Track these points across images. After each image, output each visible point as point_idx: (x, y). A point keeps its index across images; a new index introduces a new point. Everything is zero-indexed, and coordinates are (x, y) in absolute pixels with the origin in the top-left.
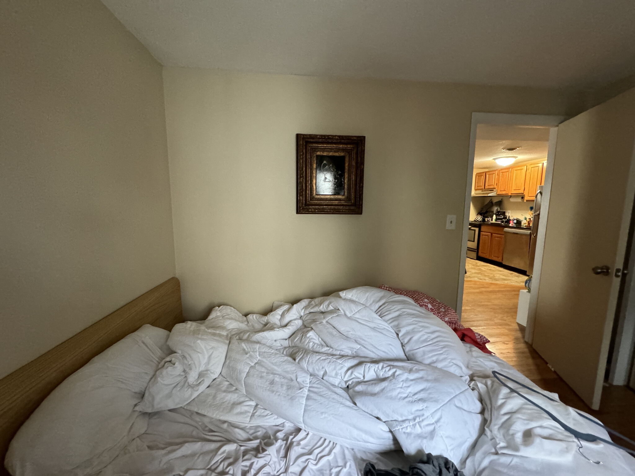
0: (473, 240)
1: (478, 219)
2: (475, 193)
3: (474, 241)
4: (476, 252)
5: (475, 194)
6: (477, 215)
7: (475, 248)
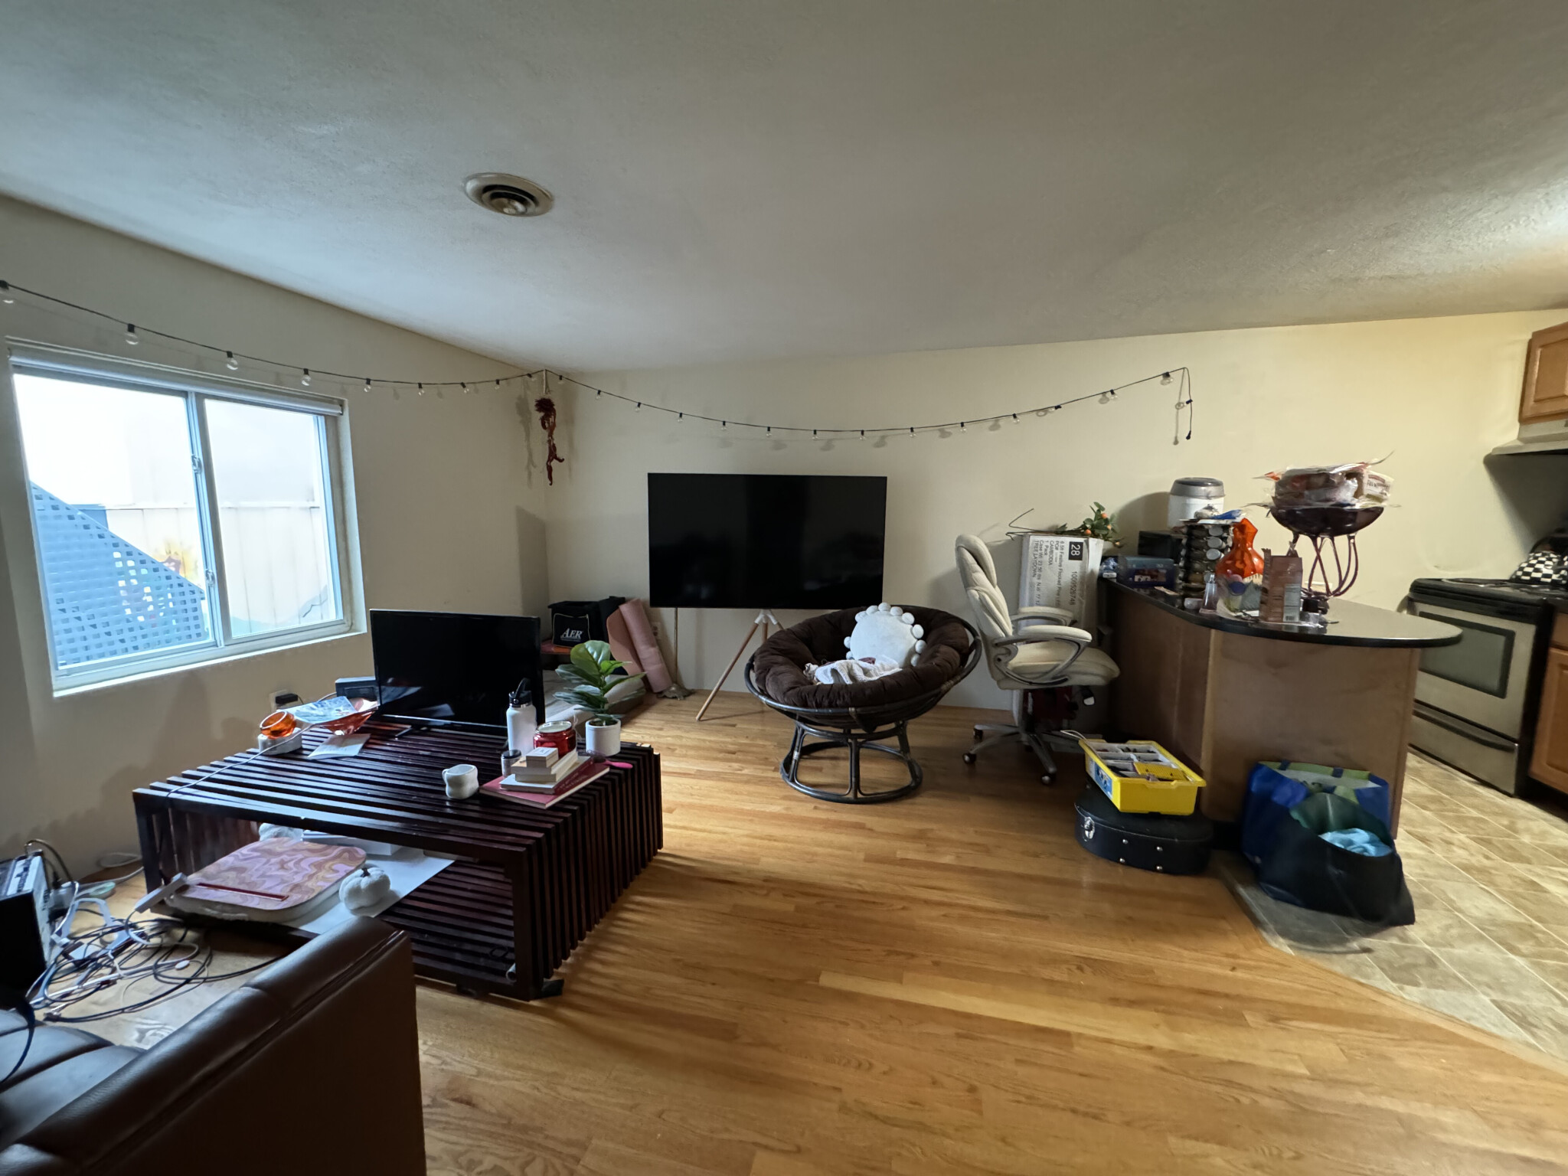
0: (1494, 683)
1: (1537, 570)
2: (1519, 439)
3: (1501, 692)
4: (1515, 756)
5: (1519, 443)
6: (1534, 550)
7: (1514, 731)
